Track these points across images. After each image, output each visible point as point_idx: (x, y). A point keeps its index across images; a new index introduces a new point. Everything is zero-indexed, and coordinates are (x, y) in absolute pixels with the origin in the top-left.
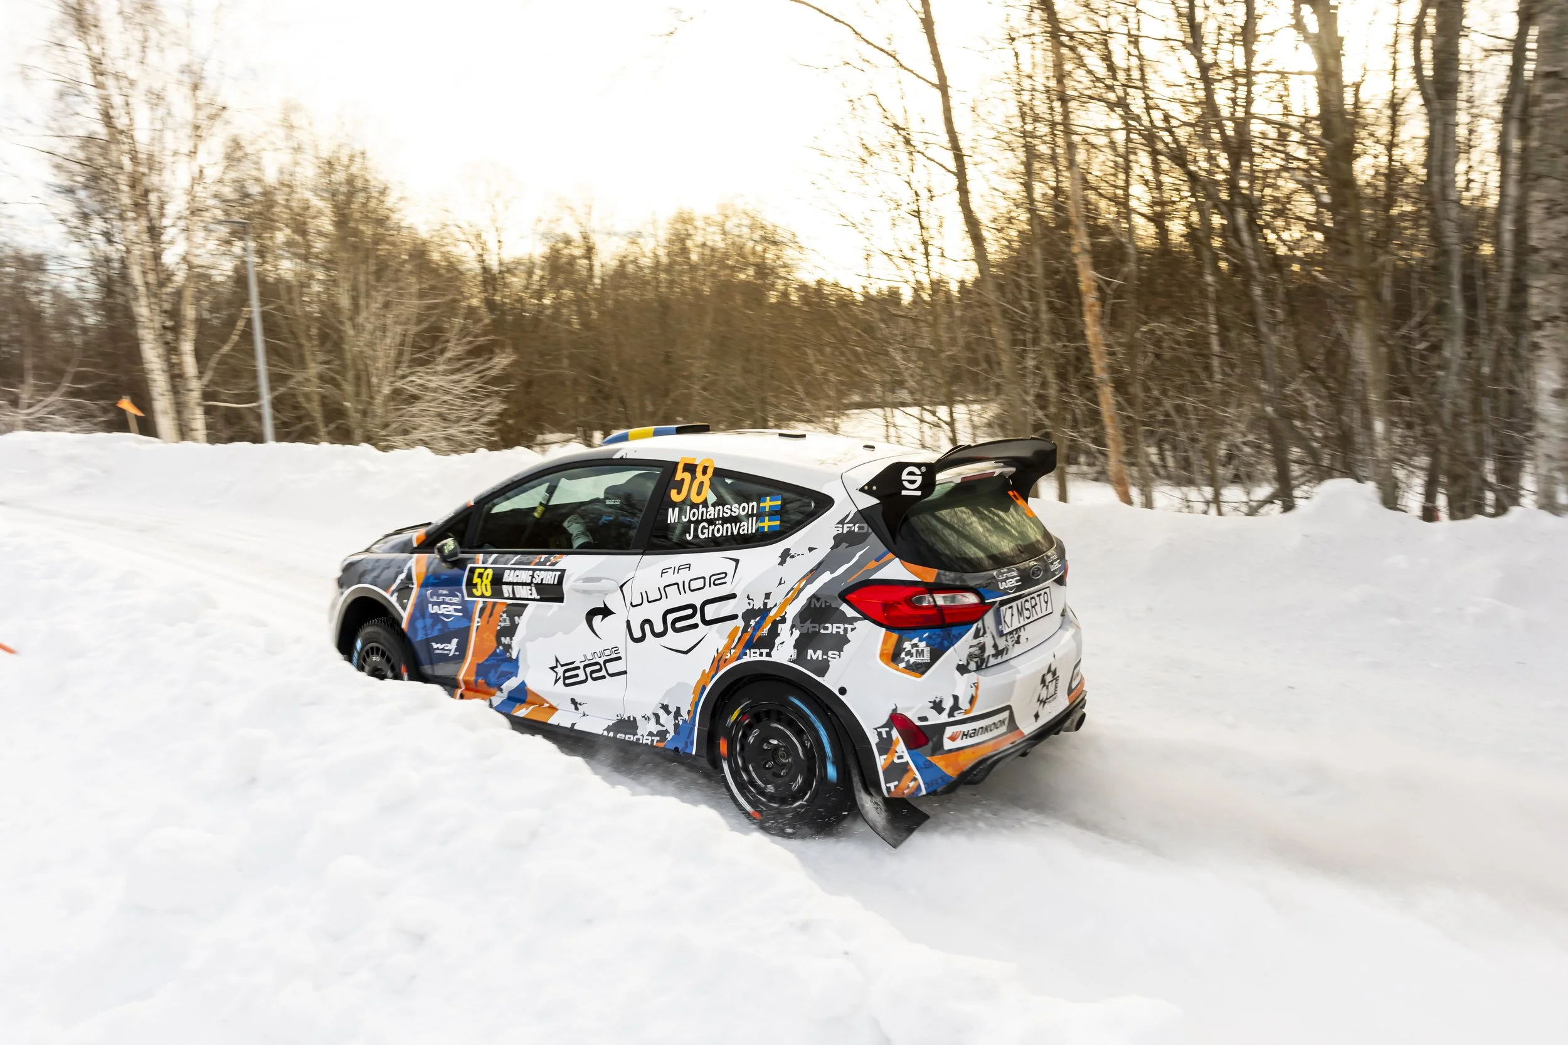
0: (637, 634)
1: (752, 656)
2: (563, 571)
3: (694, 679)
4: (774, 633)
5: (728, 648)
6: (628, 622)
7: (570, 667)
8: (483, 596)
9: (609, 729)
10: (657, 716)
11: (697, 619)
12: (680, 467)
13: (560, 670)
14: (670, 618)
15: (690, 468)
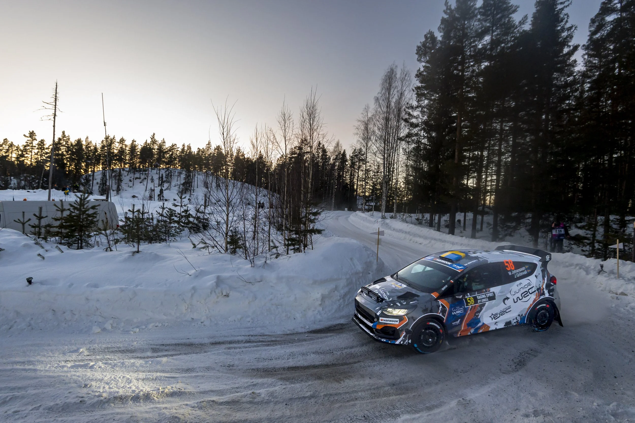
0: (516, 301)
1: (542, 297)
2: (494, 292)
3: (528, 307)
4: (544, 292)
5: (536, 297)
6: (514, 299)
7: (496, 314)
8: (471, 305)
9: (505, 325)
10: (516, 318)
11: (528, 294)
12: (505, 263)
13: (492, 317)
14: (523, 295)
15: (507, 262)
